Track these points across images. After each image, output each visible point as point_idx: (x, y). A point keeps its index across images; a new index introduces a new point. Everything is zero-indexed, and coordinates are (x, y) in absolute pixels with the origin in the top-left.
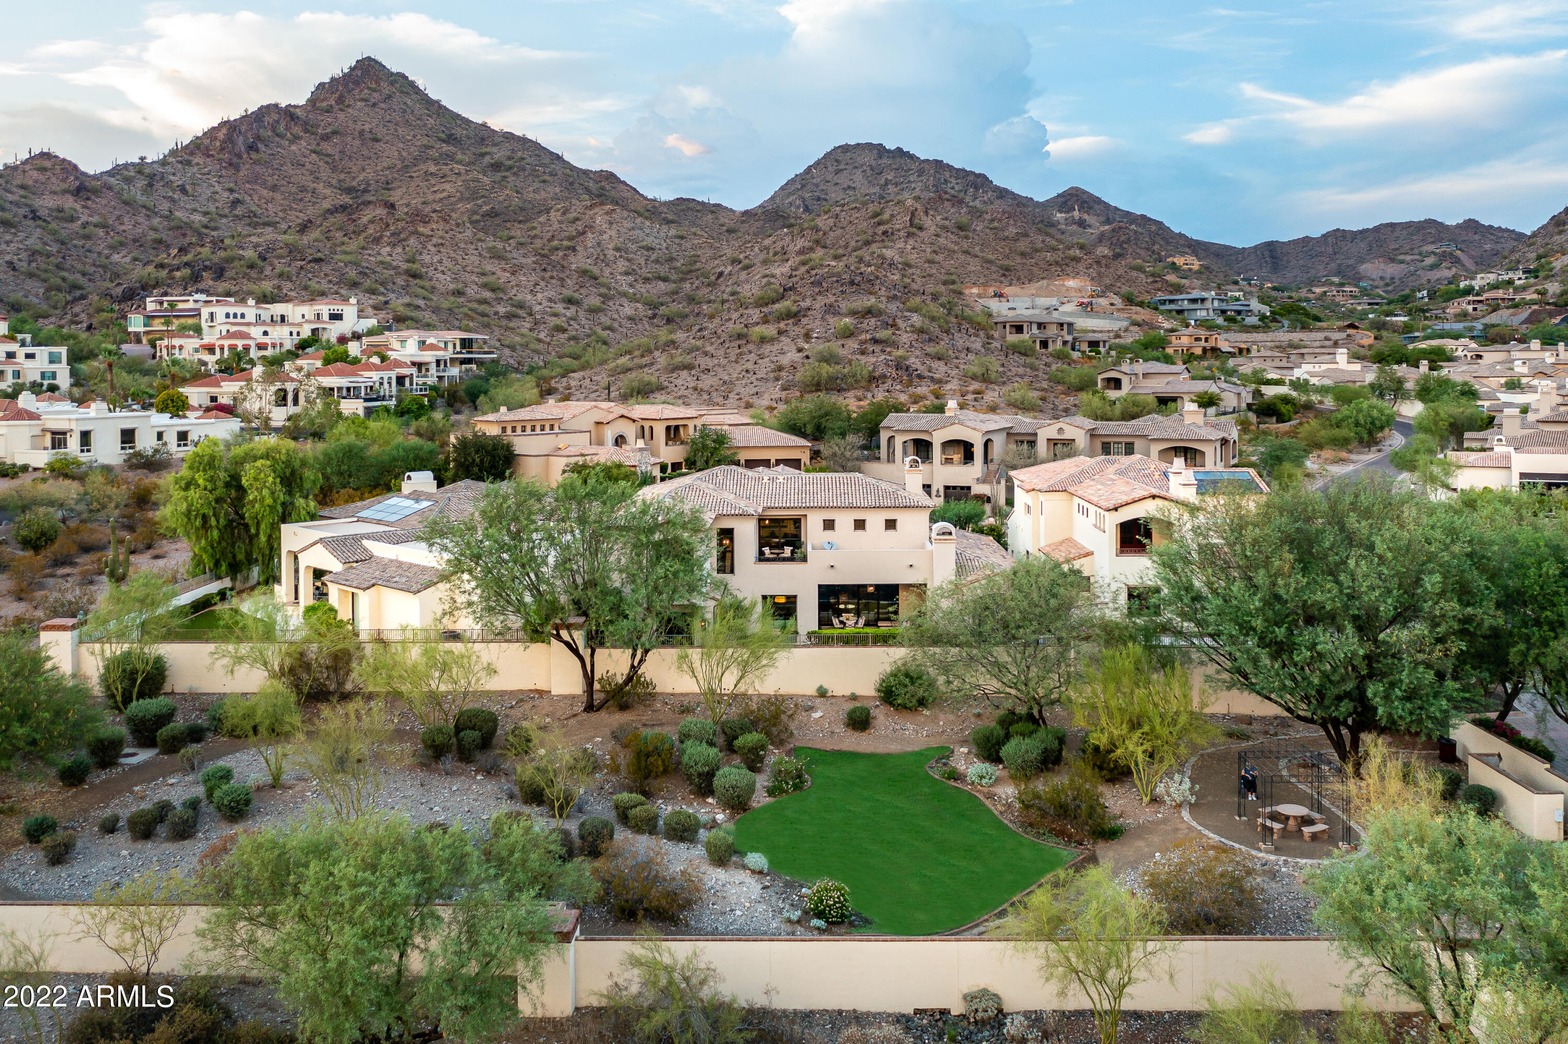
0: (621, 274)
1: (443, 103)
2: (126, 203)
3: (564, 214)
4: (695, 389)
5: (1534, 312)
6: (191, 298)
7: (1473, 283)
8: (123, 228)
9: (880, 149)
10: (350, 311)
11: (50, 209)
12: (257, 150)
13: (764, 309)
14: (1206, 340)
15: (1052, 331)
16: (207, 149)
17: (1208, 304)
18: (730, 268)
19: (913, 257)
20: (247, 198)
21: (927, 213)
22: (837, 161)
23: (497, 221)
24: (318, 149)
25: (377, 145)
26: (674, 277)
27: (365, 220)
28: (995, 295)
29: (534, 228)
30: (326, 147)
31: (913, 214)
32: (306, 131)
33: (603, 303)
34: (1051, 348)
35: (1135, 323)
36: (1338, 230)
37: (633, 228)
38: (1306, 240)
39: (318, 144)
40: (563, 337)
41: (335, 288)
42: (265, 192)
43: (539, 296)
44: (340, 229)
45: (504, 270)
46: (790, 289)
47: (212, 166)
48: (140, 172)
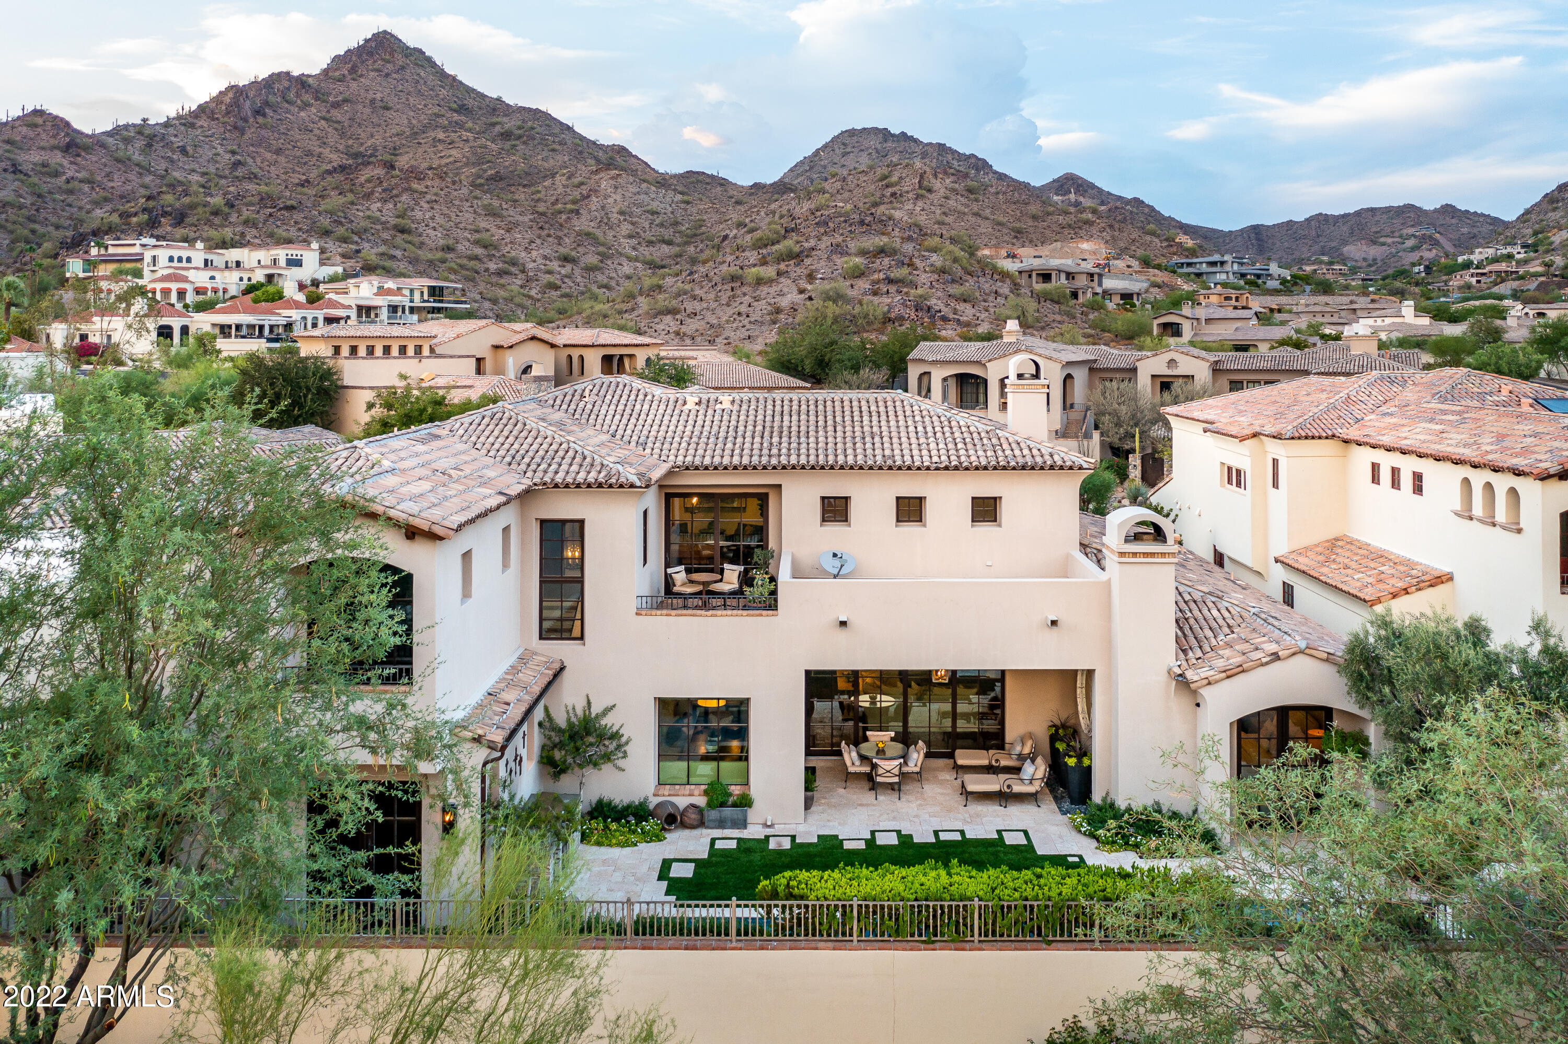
0: (624, 237)
1: (459, 78)
2: (118, 160)
3: (569, 178)
4: (677, 333)
5: (1542, 283)
6: (138, 242)
7: (1472, 257)
8: (112, 184)
9: (885, 134)
10: (311, 257)
11: (35, 164)
12: (264, 115)
13: (764, 251)
14: (1237, 299)
15: (1082, 281)
16: (213, 112)
17: (1228, 267)
18: (735, 231)
19: (922, 219)
20: (250, 161)
21: (936, 176)
22: (844, 144)
23: (502, 184)
24: (328, 116)
25: (387, 113)
26: (679, 240)
27: (362, 179)
28: (1008, 256)
29: (539, 192)
30: (336, 114)
31: (922, 177)
32: (317, 99)
33: (602, 261)
34: (1081, 299)
35: (1155, 285)
36: (1321, 214)
37: (638, 193)
38: (1290, 223)
39: (328, 112)
40: (554, 294)
41: (304, 236)
42: (268, 155)
43: (534, 253)
44: (337, 188)
45: (499, 228)
46: (793, 230)
47: (217, 129)
48: (140, 133)
